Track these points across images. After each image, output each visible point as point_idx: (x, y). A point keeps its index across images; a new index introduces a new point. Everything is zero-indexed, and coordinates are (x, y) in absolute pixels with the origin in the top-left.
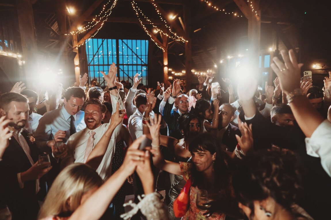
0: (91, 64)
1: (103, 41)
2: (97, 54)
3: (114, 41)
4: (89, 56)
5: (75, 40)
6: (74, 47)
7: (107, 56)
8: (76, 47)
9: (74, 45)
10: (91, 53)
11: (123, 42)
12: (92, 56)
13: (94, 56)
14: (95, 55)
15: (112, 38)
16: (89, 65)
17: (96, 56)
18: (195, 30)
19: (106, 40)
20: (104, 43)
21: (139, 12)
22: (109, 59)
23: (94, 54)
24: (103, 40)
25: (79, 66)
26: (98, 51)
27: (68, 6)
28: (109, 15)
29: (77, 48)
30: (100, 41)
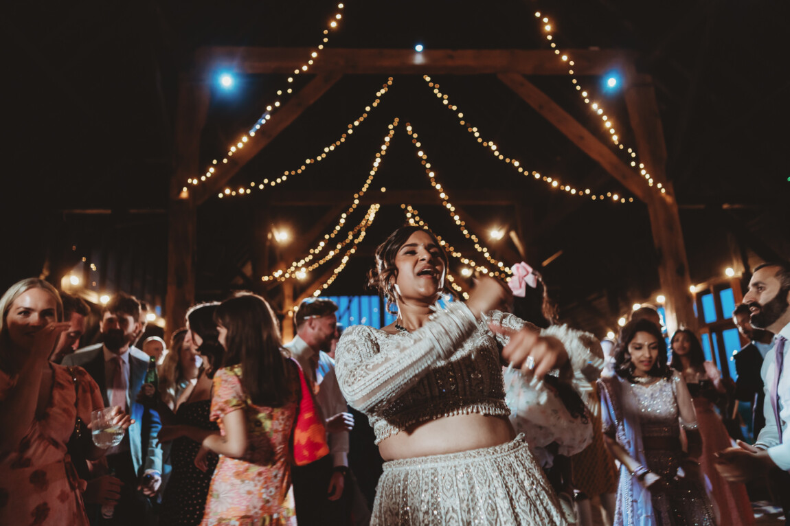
1: (350, 302)
3: (375, 300)
8: (290, 310)
20: (352, 305)
24: (351, 298)
27: (276, 225)
30: (344, 300)
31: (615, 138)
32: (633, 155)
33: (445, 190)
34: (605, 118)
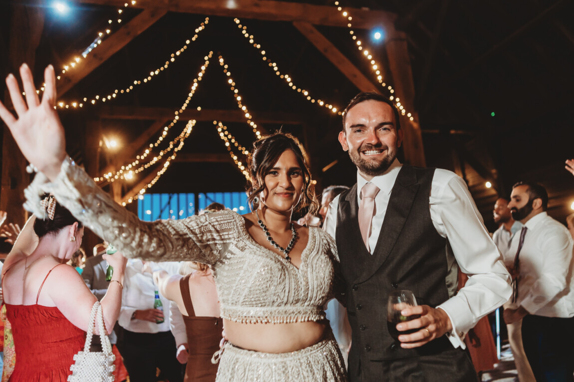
1: (170, 198)
3: (191, 197)
5: (117, 194)
11: (207, 197)
15: (187, 192)
18: (324, 167)
20: (172, 201)
21: (230, 140)
24: (171, 195)
27: (107, 135)
30: (165, 197)
31: (380, 78)
32: (392, 91)
33: (250, 110)
34: (373, 62)
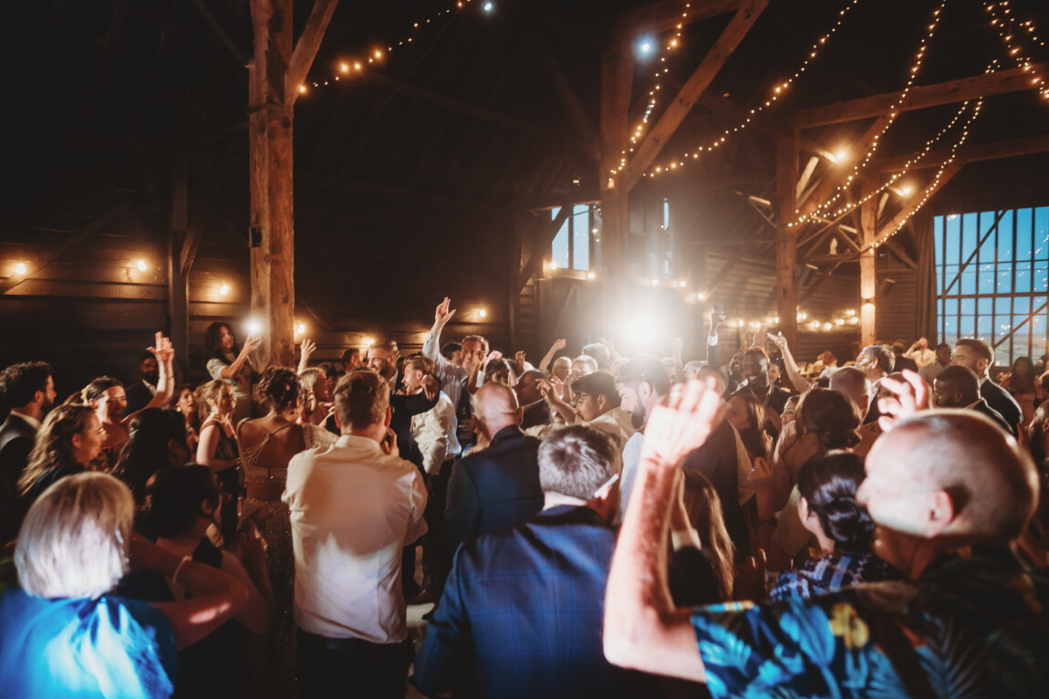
0: (950, 293)
1: (998, 219)
2: (974, 260)
4: (944, 270)
5: (868, 228)
6: (863, 248)
7: (1009, 267)
8: (871, 247)
9: (863, 244)
10: (953, 258)
12: (956, 269)
13: (962, 267)
14: (968, 263)
16: (945, 297)
17: (971, 268)
19: (1009, 213)
20: (1001, 223)
22: (1019, 275)
23: (964, 261)
24: (1000, 212)
25: (873, 300)
26: (977, 252)
28: (961, 143)
29: (872, 252)
30: (988, 217)
